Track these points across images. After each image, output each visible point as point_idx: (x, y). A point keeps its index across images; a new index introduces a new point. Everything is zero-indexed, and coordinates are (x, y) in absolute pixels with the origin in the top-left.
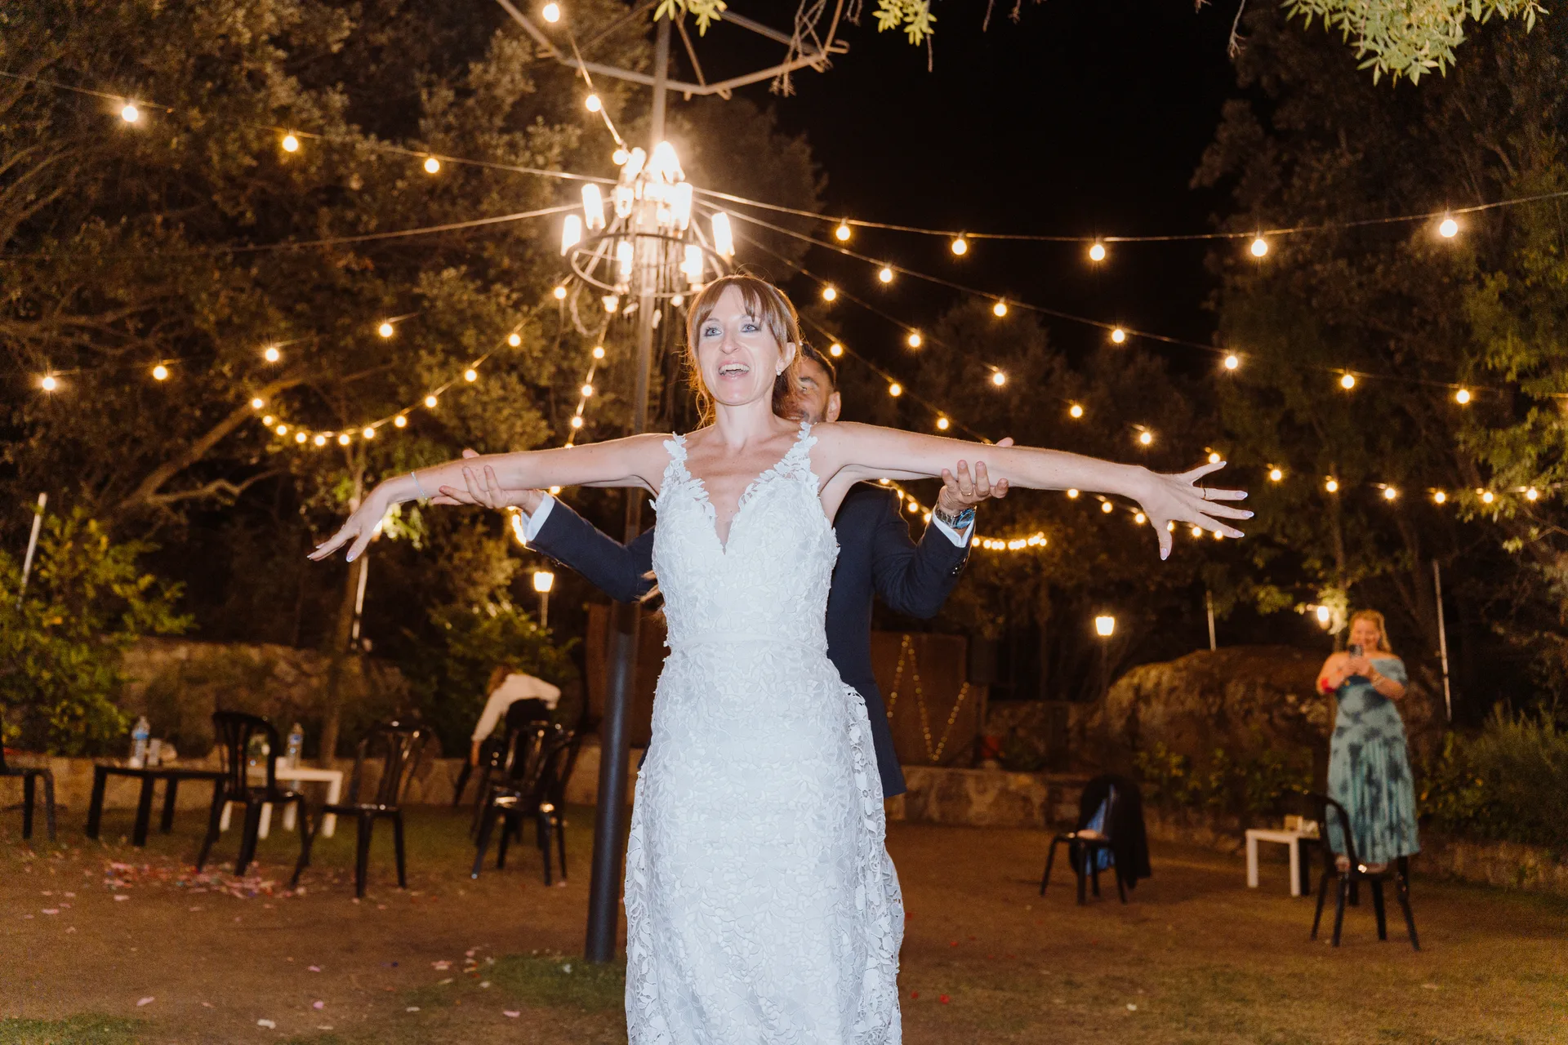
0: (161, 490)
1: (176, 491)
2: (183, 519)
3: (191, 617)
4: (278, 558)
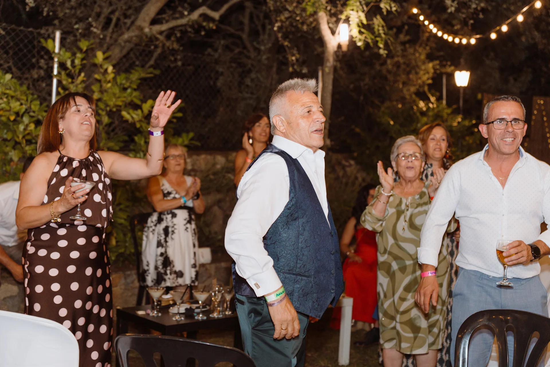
0: (154, 22)
1: (167, 21)
2: (176, 46)
3: (191, 135)
4: (253, 75)
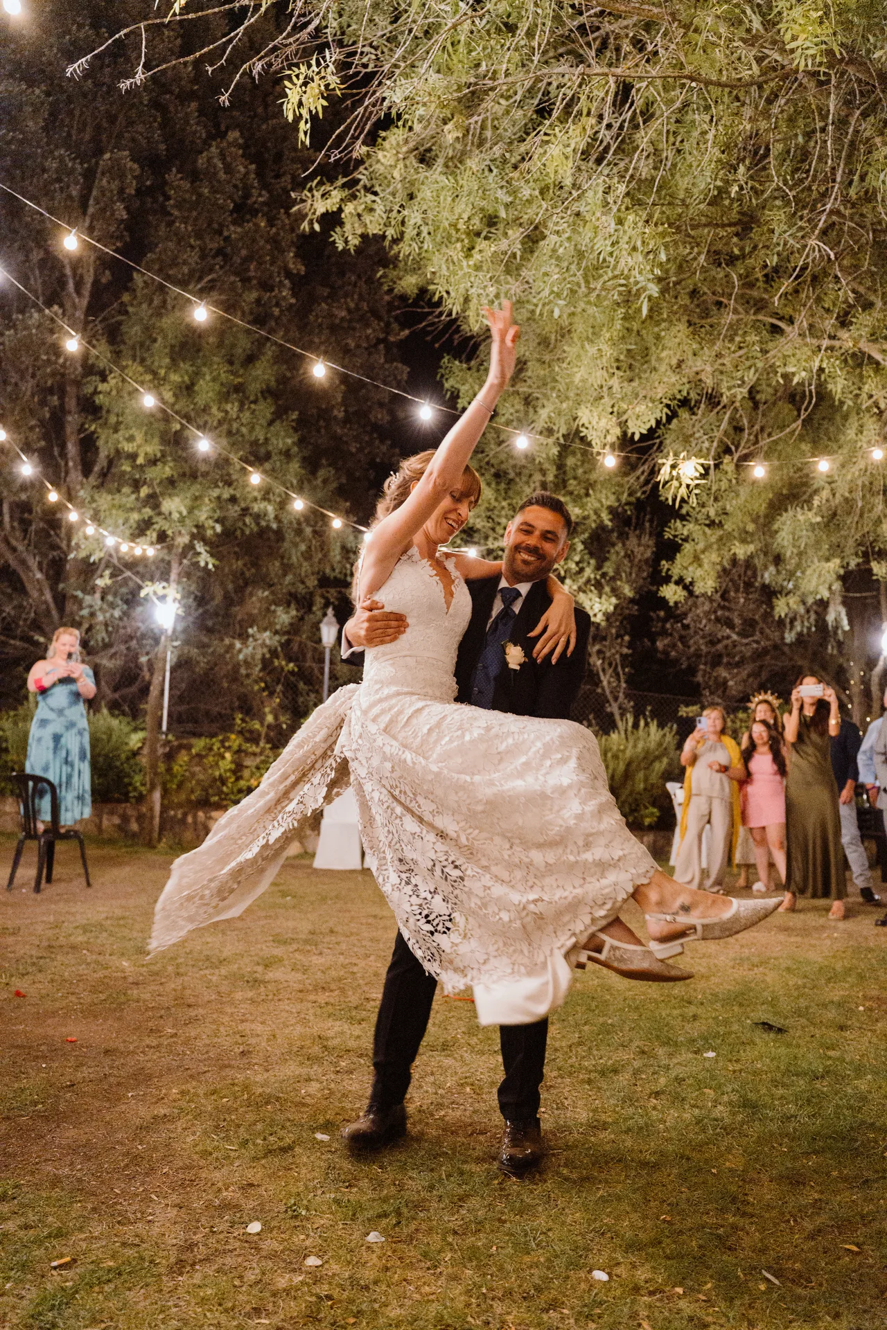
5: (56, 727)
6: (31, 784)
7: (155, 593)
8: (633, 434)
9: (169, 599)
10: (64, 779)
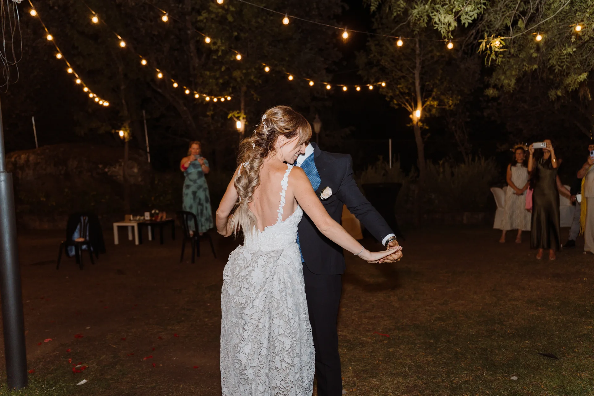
5: (193, 188)
6: (185, 216)
7: (234, 115)
8: (464, 23)
9: (241, 118)
10: (199, 211)
